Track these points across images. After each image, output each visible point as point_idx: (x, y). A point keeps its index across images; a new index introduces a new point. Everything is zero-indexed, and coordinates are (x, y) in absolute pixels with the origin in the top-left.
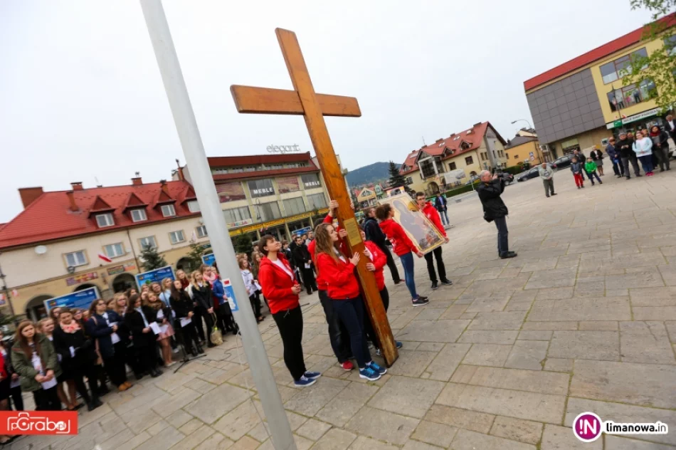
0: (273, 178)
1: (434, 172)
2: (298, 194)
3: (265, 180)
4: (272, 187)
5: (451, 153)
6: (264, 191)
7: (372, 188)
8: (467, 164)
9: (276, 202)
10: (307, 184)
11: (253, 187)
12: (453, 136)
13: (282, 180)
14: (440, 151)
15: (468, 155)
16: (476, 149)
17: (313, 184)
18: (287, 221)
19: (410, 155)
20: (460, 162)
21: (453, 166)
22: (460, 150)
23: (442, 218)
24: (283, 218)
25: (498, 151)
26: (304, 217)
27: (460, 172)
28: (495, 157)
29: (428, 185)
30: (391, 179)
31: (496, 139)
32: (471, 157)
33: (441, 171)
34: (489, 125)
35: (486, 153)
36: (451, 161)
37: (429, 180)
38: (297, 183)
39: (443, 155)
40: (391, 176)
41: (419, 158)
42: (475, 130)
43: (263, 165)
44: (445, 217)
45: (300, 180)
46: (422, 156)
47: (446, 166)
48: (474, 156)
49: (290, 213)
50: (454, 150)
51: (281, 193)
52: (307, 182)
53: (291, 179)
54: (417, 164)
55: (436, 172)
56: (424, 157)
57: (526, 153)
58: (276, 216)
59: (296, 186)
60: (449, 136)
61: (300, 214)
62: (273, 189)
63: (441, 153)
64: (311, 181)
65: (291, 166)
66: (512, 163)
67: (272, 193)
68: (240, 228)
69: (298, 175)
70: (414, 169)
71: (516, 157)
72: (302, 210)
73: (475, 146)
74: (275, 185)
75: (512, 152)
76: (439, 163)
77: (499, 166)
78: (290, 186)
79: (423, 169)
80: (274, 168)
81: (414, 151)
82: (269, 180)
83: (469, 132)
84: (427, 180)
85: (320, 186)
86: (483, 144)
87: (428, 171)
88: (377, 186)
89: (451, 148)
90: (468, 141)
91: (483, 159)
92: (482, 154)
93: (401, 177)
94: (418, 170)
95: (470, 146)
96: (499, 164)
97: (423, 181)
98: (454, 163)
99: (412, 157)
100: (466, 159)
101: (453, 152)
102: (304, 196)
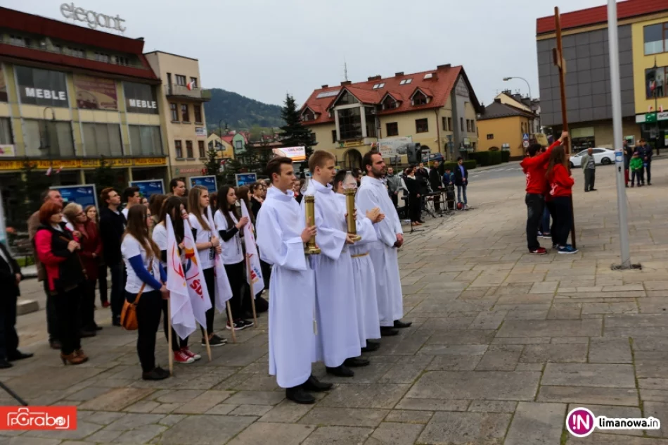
0: (70, 73)
1: (360, 133)
2: (111, 117)
3: (53, 73)
4: (65, 91)
5: (393, 106)
6: (48, 94)
7: (229, 139)
8: (418, 132)
9: (69, 123)
10: (133, 103)
12: (400, 76)
13: (87, 82)
14: (377, 99)
15: (421, 116)
16: (436, 109)
17: (144, 104)
19: (316, 92)
20: (407, 125)
21: (393, 130)
22: (409, 103)
24: (79, 159)
25: (468, 121)
26: (117, 165)
27: (405, 143)
28: (462, 130)
29: (345, 155)
30: (283, 128)
31: (468, 100)
32: (426, 120)
33: (372, 133)
34: (462, 72)
35: (449, 119)
36: (391, 120)
37: (347, 145)
38: (114, 96)
39: (379, 106)
40: (285, 124)
41: (340, 100)
42: (439, 75)
43: (49, 41)
45: (120, 92)
46: (345, 99)
47: (381, 126)
48: (432, 120)
50: (401, 102)
51: (81, 107)
52: (133, 97)
53: (103, 84)
54: (332, 111)
55: (364, 134)
56: (347, 103)
57: (508, 134)
58: (64, 151)
59: (111, 100)
62: (66, 97)
63: (377, 102)
64: (141, 99)
65: (102, 59)
66: (483, 146)
67: (63, 104)
69: (119, 80)
70: (323, 119)
71: (490, 136)
72: (115, 153)
73: (436, 102)
74: (71, 91)
75: (484, 127)
76: (370, 118)
77: (465, 147)
78: (102, 98)
79: (341, 122)
80: (67, 51)
81: (325, 88)
82: (61, 74)
83: (430, 76)
84: (345, 144)
85: (156, 112)
86: (448, 104)
87: (349, 128)
88: (239, 137)
89: (396, 97)
90: (426, 92)
91: (444, 129)
92: (444, 118)
93: (303, 127)
94: (332, 122)
95: (428, 101)
96: (467, 143)
97: (337, 144)
98: (395, 124)
99: (320, 95)
100: (417, 121)
101: (397, 105)
102: (124, 123)
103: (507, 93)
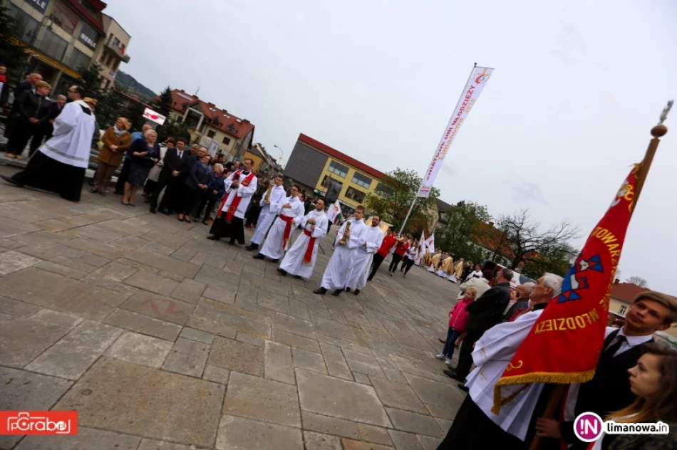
1: (195, 127)
2: (68, 38)
5: (217, 124)
8: (223, 143)
10: (83, 36)
12: (225, 112)
14: (211, 116)
15: (228, 137)
16: (237, 138)
17: (89, 41)
20: (219, 137)
21: (211, 135)
22: (226, 128)
25: (244, 149)
26: (55, 65)
31: (249, 140)
32: (229, 140)
33: (201, 130)
34: (253, 129)
35: (239, 145)
36: (213, 130)
38: (75, 26)
39: (210, 120)
41: (192, 105)
42: (244, 123)
45: (81, 25)
46: (196, 106)
47: (207, 130)
48: (232, 142)
49: (43, 49)
50: (222, 125)
52: (85, 33)
54: (185, 107)
55: (197, 128)
56: (197, 109)
58: (37, 43)
59: (72, 27)
60: (222, 109)
63: (211, 118)
64: (89, 37)
67: (41, 10)
69: (83, 20)
72: (59, 58)
73: (238, 135)
76: (203, 123)
78: (66, 21)
79: (188, 116)
81: (183, 92)
83: (240, 121)
85: (93, 49)
86: (242, 138)
89: (220, 120)
90: (235, 128)
91: (235, 148)
92: (237, 143)
94: (183, 113)
95: (235, 132)
98: (214, 133)
100: (225, 138)
101: (219, 125)
102: (72, 44)
103: (260, 145)
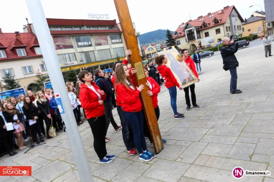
0: (92, 35)
1: (195, 38)
2: (107, 47)
3: (86, 36)
4: (91, 41)
5: (207, 26)
6: (85, 43)
7: (155, 46)
8: (217, 34)
9: (93, 51)
10: (113, 41)
11: (78, 41)
12: (209, 14)
13: (97, 37)
14: (200, 24)
15: (217, 28)
16: (223, 24)
17: (117, 41)
18: (99, 64)
19: (180, 26)
20: (212, 32)
21: (207, 35)
22: (213, 24)
23: (197, 67)
24: (97, 62)
25: (238, 26)
26: (110, 62)
27: (211, 39)
28: (235, 30)
29: (190, 46)
30: (167, 40)
31: (237, 18)
32: (219, 29)
33: (199, 37)
34: (234, 8)
35: (229, 27)
36: (206, 31)
37: (191, 43)
38: (107, 40)
39: (201, 27)
40: (167, 39)
41: (186, 28)
42: (224, 11)
43: (85, 27)
44: (199, 67)
45: (109, 38)
46: (188, 27)
47: (203, 34)
48: (222, 28)
49: (102, 59)
50: (209, 24)
51: (96, 45)
52: (113, 39)
53: (103, 37)
54: (184, 32)
55: (196, 37)
56: (189, 28)
57: (256, 28)
58: (93, 60)
59: (106, 41)
61: (108, 60)
62: (91, 43)
63: (200, 26)
64: (116, 39)
65: (103, 29)
66: (246, 34)
67: (91, 45)
68: (70, 67)
69: (108, 35)
70: (182, 35)
71: (249, 30)
72: (109, 58)
73: (223, 22)
74: (93, 40)
75: (246, 27)
76: (198, 32)
77: (237, 36)
78: (102, 41)
79: (188, 35)
80: (92, 29)
81: (183, 24)
82: (89, 36)
83: (220, 12)
84: (190, 43)
85: (122, 42)
86: (228, 21)
87: (191, 36)
88: (158, 45)
89: (207, 22)
90: (219, 18)
91: (227, 31)
92: (227, 27)
93: (173, 39)
94: (185, 36)
95: (220, 22)
96: (237, 34)
97: (187, 43)
98: (208, 33)
99: (181, 27)
100: (216, 30)
101: (208, 25)
102: (111, 48)
103: (257, 12)
